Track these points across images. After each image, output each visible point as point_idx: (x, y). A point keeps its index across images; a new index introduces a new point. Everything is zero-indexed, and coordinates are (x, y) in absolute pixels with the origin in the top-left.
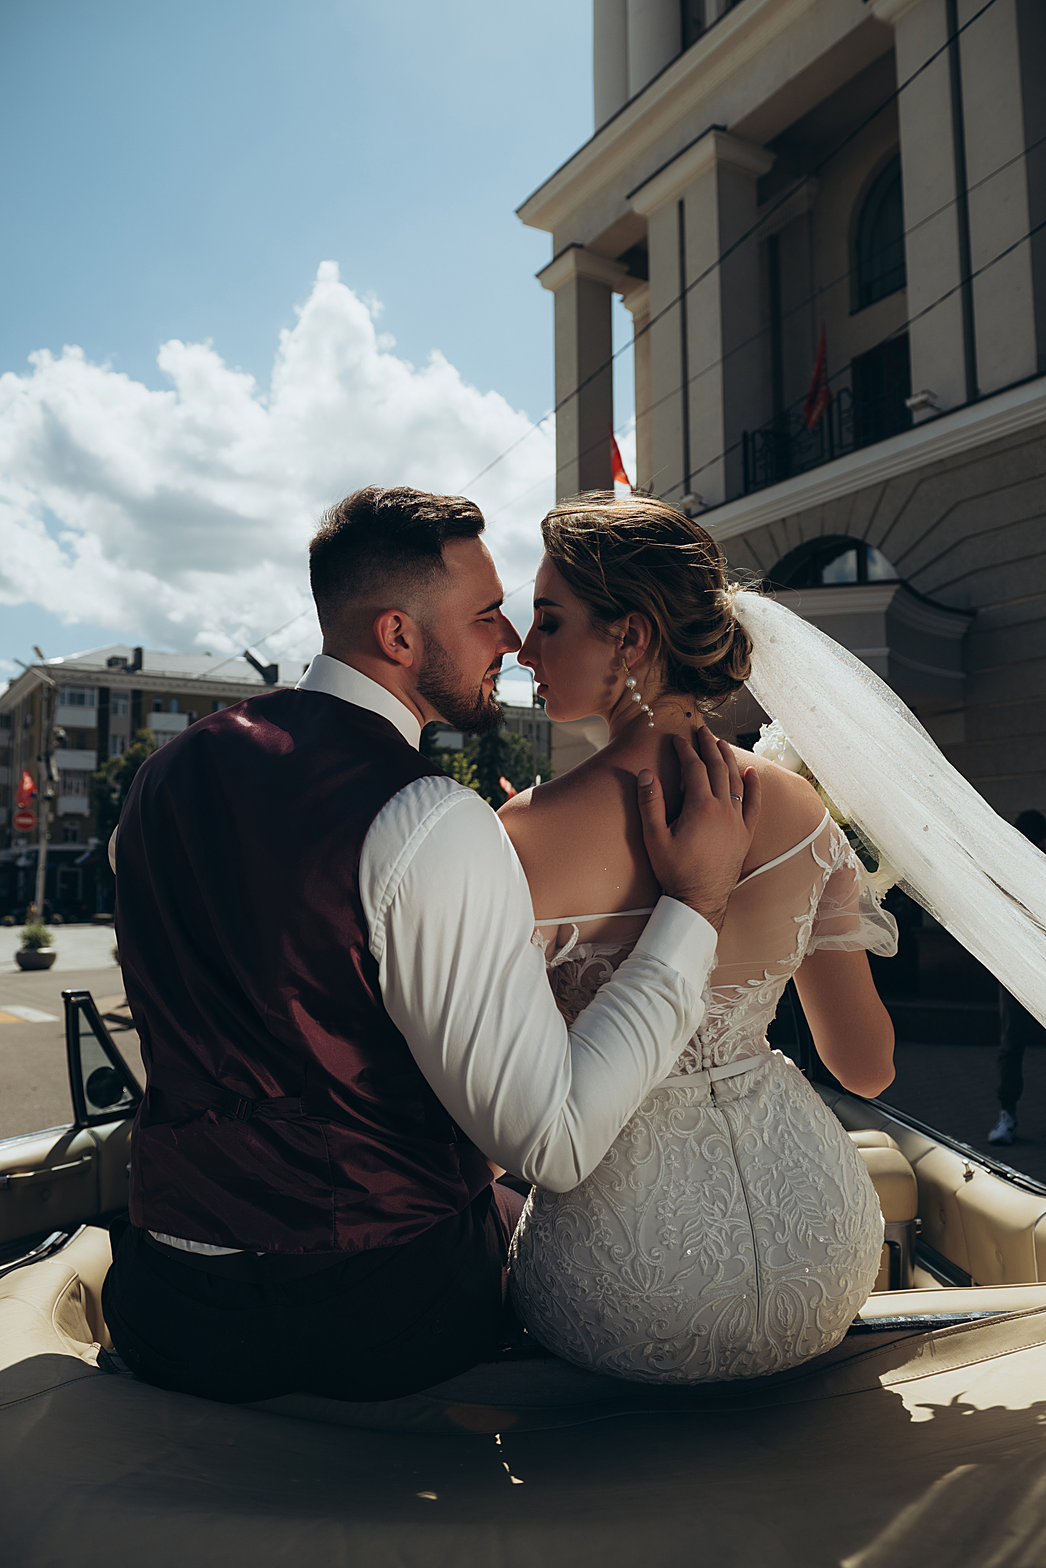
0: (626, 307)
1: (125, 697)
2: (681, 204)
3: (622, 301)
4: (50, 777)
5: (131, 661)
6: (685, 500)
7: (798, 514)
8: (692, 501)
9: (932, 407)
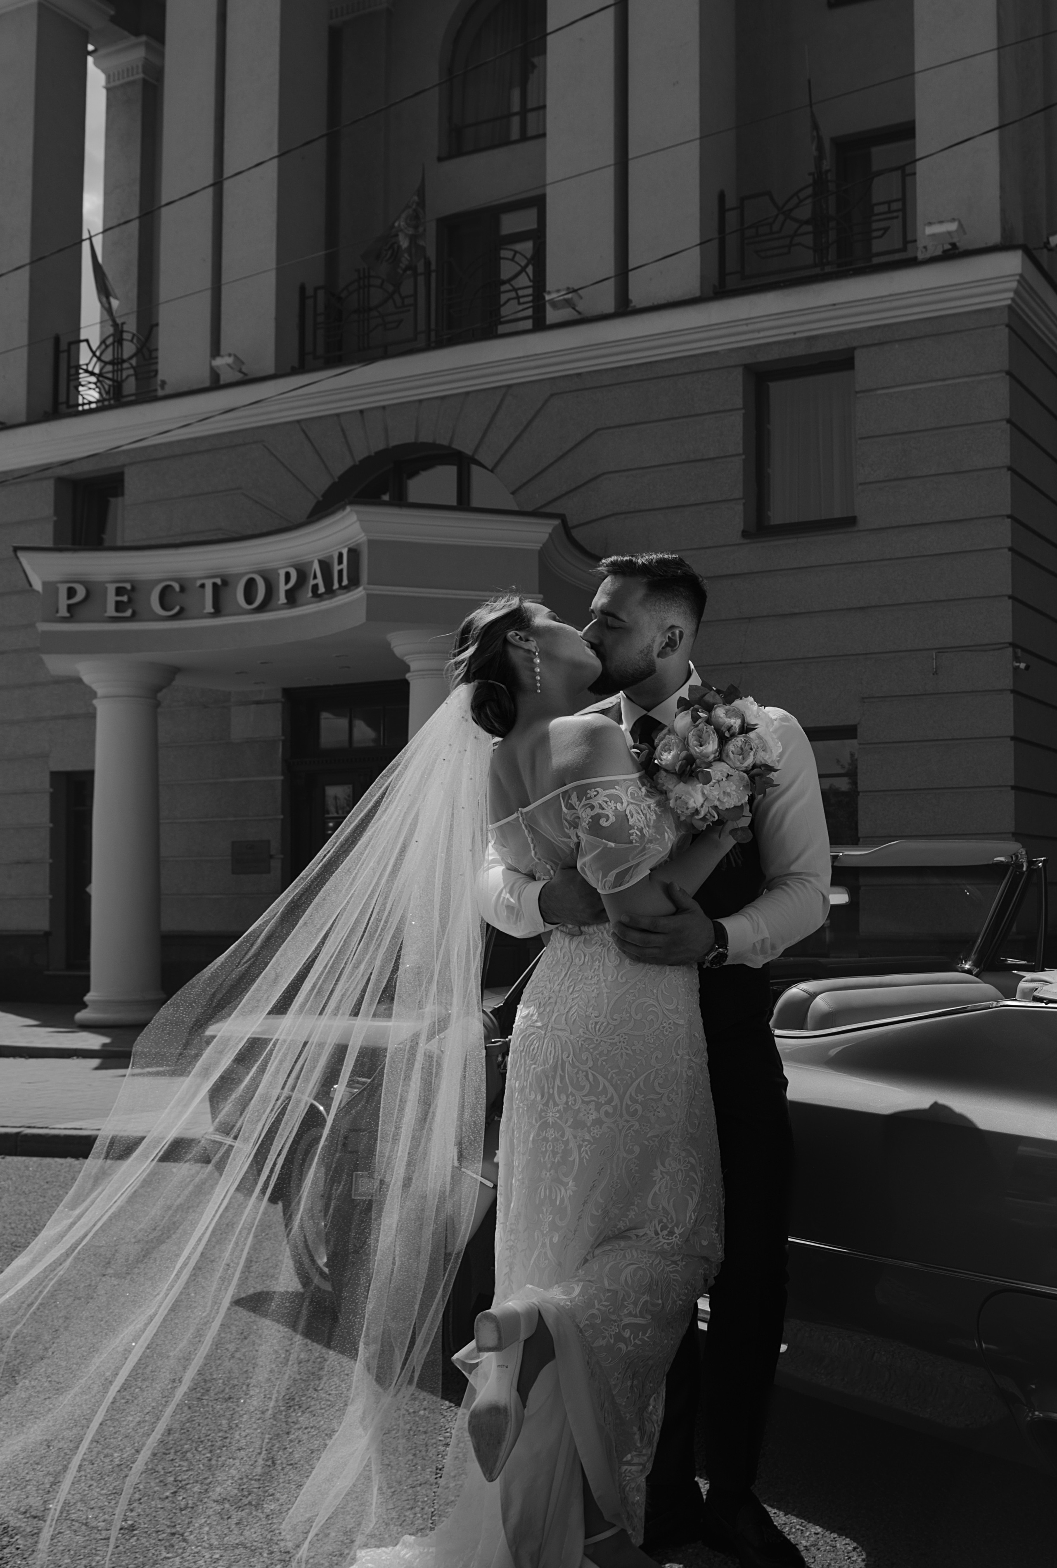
6: (218, 362)
7: (384, 408)
8: (229, 365)
9: (574, 309)
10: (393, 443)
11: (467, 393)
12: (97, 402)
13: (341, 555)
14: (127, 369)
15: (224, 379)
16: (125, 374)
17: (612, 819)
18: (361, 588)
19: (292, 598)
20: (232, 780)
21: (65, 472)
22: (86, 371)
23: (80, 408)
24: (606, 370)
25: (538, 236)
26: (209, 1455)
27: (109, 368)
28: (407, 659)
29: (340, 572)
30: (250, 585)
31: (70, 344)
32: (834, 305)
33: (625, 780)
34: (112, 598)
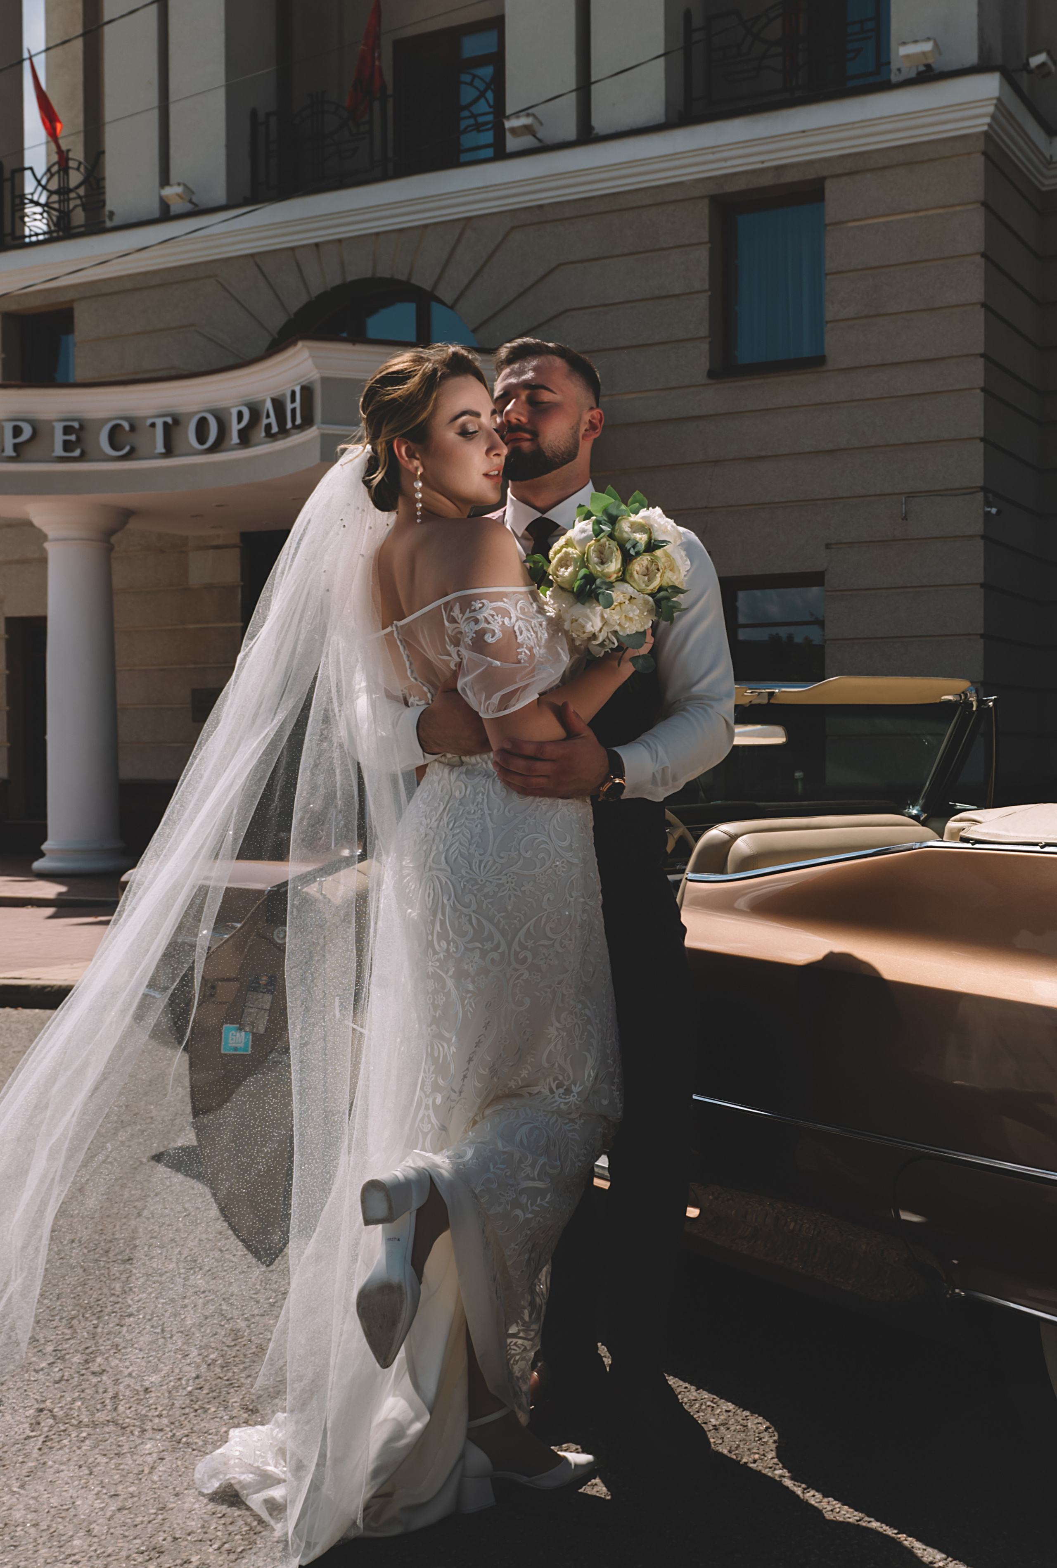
6: (168, 192)
7: (340, 241)
8: (178, 195)
9: (534, 136)
10: (350, 277)
11: (426, 226)
12: (44, 233)
13: (293, 393)
14: (74, 199)
15: (175, 209)
16: (72, 204)
17: (499, 634)
18: (314, 428)
19: (245, 438)
20: (191, 626)
21: (13, 307)
22: (32, 201)
23: (27, 240)
24: (568, 202)
25: (498, 59)
26: (95, 1322)
27: (55, 198)
29: (293, 411)
30: (202, 424)
31: (14, 172)
32: (804, 132)
33: (514, 593)
34: (59, 438)
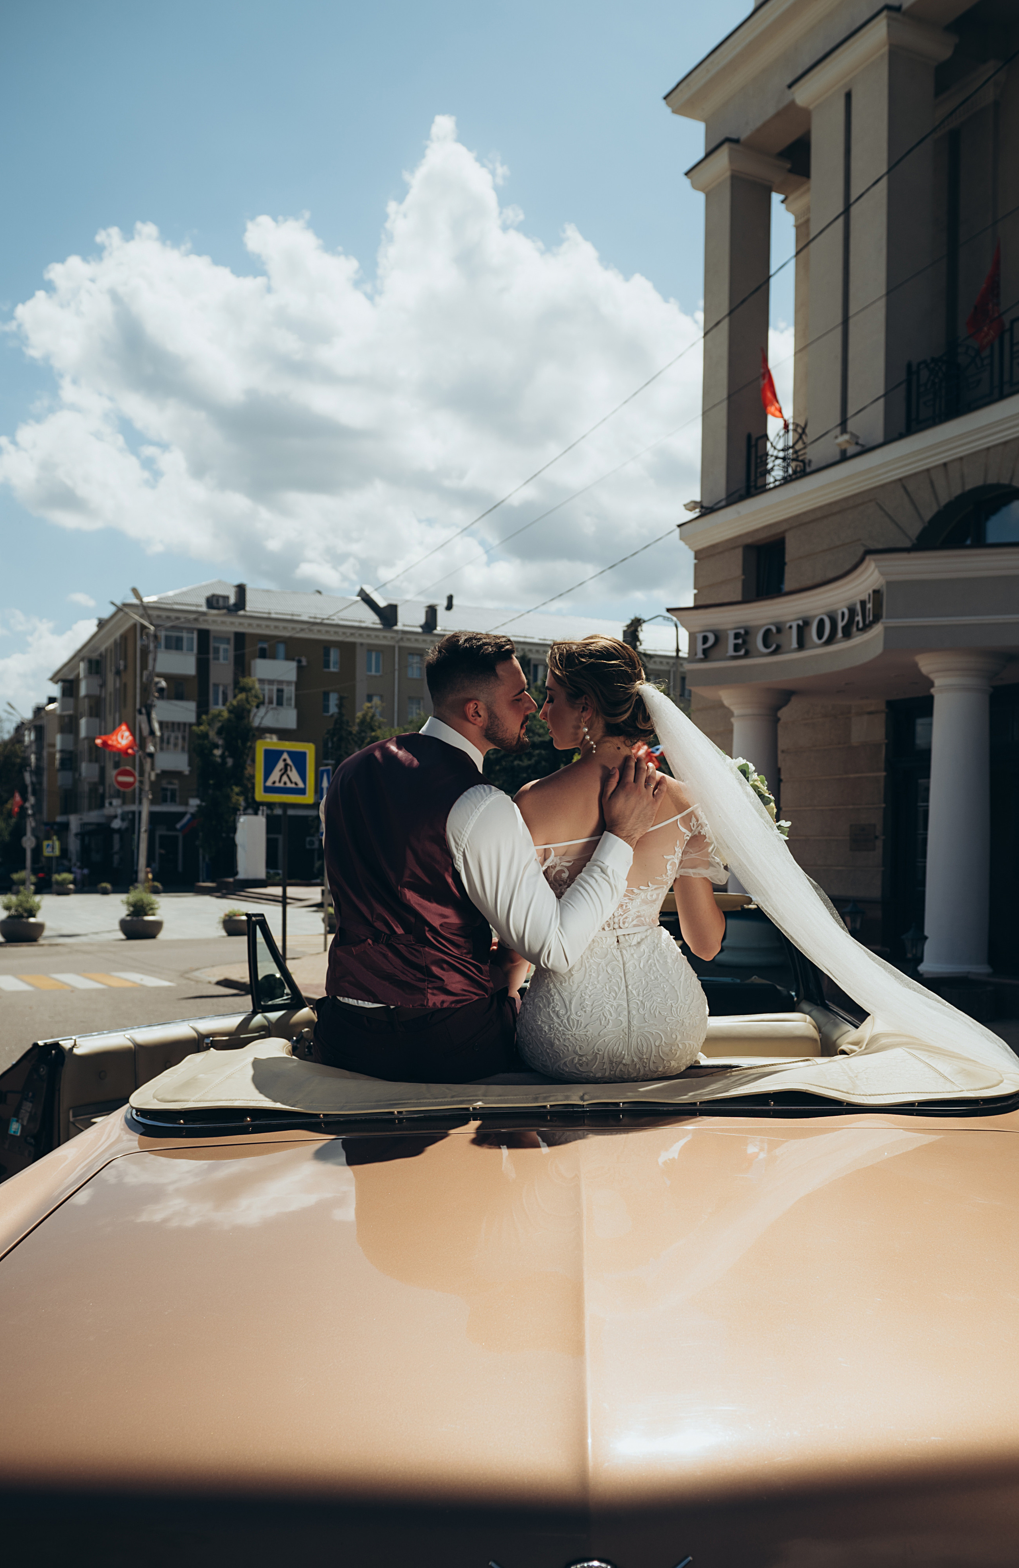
0: (788, 209)
1: (227, 641)
2: (848, 96)
3: (783, 202)
4: (152, 732)
5: (232, 600)
6: (845, 439)
7: (961, 458)
8: (851, 440)
10: (968, 487)
12: (782, 479)
15: (848, 452)
20: (852, 776)
21: (749, 541)
23: (769, 486)
28: (932, 676)
30: (821, 623)
31: (758, 439)
34: (731, 641)
